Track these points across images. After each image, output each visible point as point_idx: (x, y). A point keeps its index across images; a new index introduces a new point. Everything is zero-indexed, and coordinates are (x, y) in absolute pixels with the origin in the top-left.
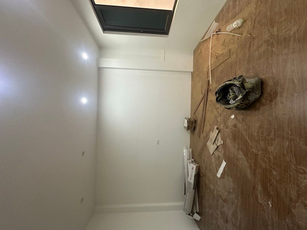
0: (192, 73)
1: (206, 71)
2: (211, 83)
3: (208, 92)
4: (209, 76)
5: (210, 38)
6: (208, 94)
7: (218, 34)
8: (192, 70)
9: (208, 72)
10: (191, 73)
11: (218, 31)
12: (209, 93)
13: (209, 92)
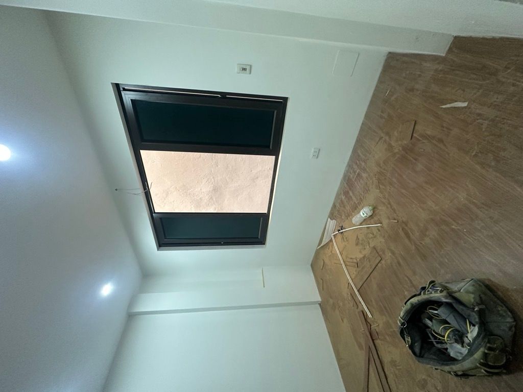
0: (320, 304)
1: (348, 294)
2: (370, 316)
3: (373, 340)
4: (358, 303)
5: (331, 240)
6: (377, 345)
7: (342, 232)
8: (320, 299)
9: (353, 296)
10: (318, 305)
11: (340, 228)
12: (378, 342)
13: (376, 339)
